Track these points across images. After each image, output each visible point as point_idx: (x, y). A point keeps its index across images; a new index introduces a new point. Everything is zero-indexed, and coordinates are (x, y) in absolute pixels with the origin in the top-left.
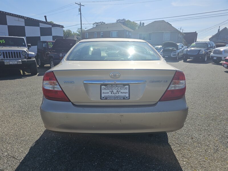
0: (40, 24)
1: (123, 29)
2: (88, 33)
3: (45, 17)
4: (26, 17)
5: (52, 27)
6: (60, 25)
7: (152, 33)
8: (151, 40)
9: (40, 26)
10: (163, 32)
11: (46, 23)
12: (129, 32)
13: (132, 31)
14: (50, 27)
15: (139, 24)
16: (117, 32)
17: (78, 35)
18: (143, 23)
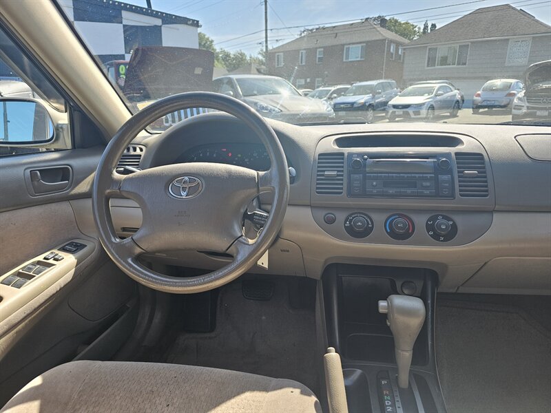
0: (124, 14)
1: (381, 38)
2: (282, 54)
5: (163, 24)
6: (189, 20)
7: (472, 43)
8: (465, 64)
9: (125, 22)
10: (508, 40)
11: (148, 12)
12: (398, 44)
13: (406, 41)
14: (156, 26)
15: (422, 27)
16: (362, 47)
17: (261, 63)
18: (434, 26)
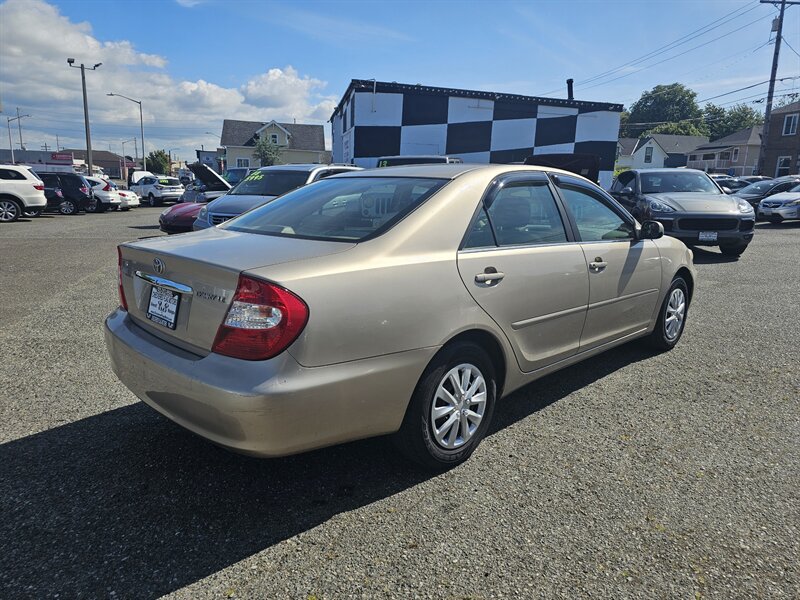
2: (797, 115)
3: (570, 82)
4: (499, 94)
5: (580, 113)
6: (611, 105)
9: (539, 116)
14: (572, 116)
